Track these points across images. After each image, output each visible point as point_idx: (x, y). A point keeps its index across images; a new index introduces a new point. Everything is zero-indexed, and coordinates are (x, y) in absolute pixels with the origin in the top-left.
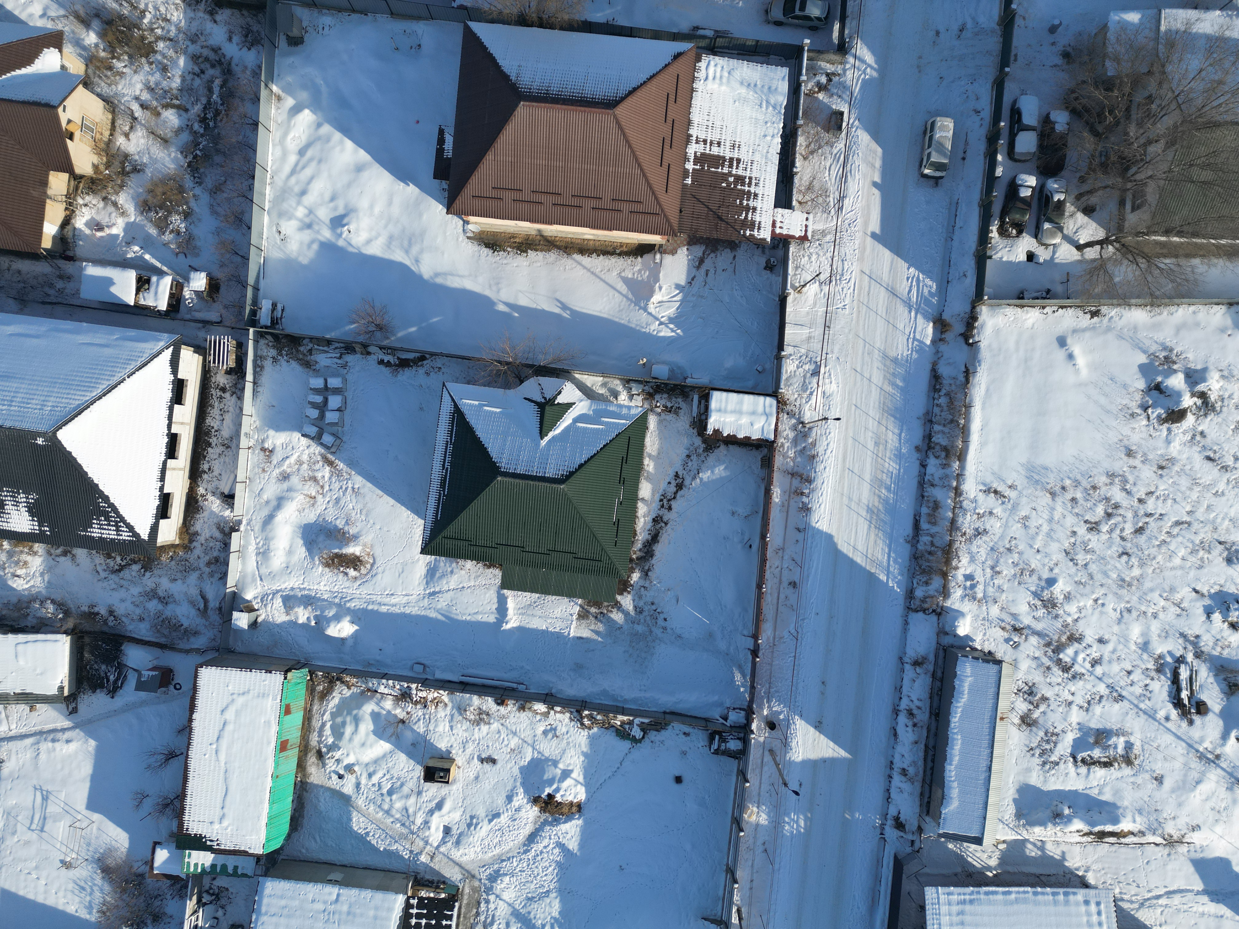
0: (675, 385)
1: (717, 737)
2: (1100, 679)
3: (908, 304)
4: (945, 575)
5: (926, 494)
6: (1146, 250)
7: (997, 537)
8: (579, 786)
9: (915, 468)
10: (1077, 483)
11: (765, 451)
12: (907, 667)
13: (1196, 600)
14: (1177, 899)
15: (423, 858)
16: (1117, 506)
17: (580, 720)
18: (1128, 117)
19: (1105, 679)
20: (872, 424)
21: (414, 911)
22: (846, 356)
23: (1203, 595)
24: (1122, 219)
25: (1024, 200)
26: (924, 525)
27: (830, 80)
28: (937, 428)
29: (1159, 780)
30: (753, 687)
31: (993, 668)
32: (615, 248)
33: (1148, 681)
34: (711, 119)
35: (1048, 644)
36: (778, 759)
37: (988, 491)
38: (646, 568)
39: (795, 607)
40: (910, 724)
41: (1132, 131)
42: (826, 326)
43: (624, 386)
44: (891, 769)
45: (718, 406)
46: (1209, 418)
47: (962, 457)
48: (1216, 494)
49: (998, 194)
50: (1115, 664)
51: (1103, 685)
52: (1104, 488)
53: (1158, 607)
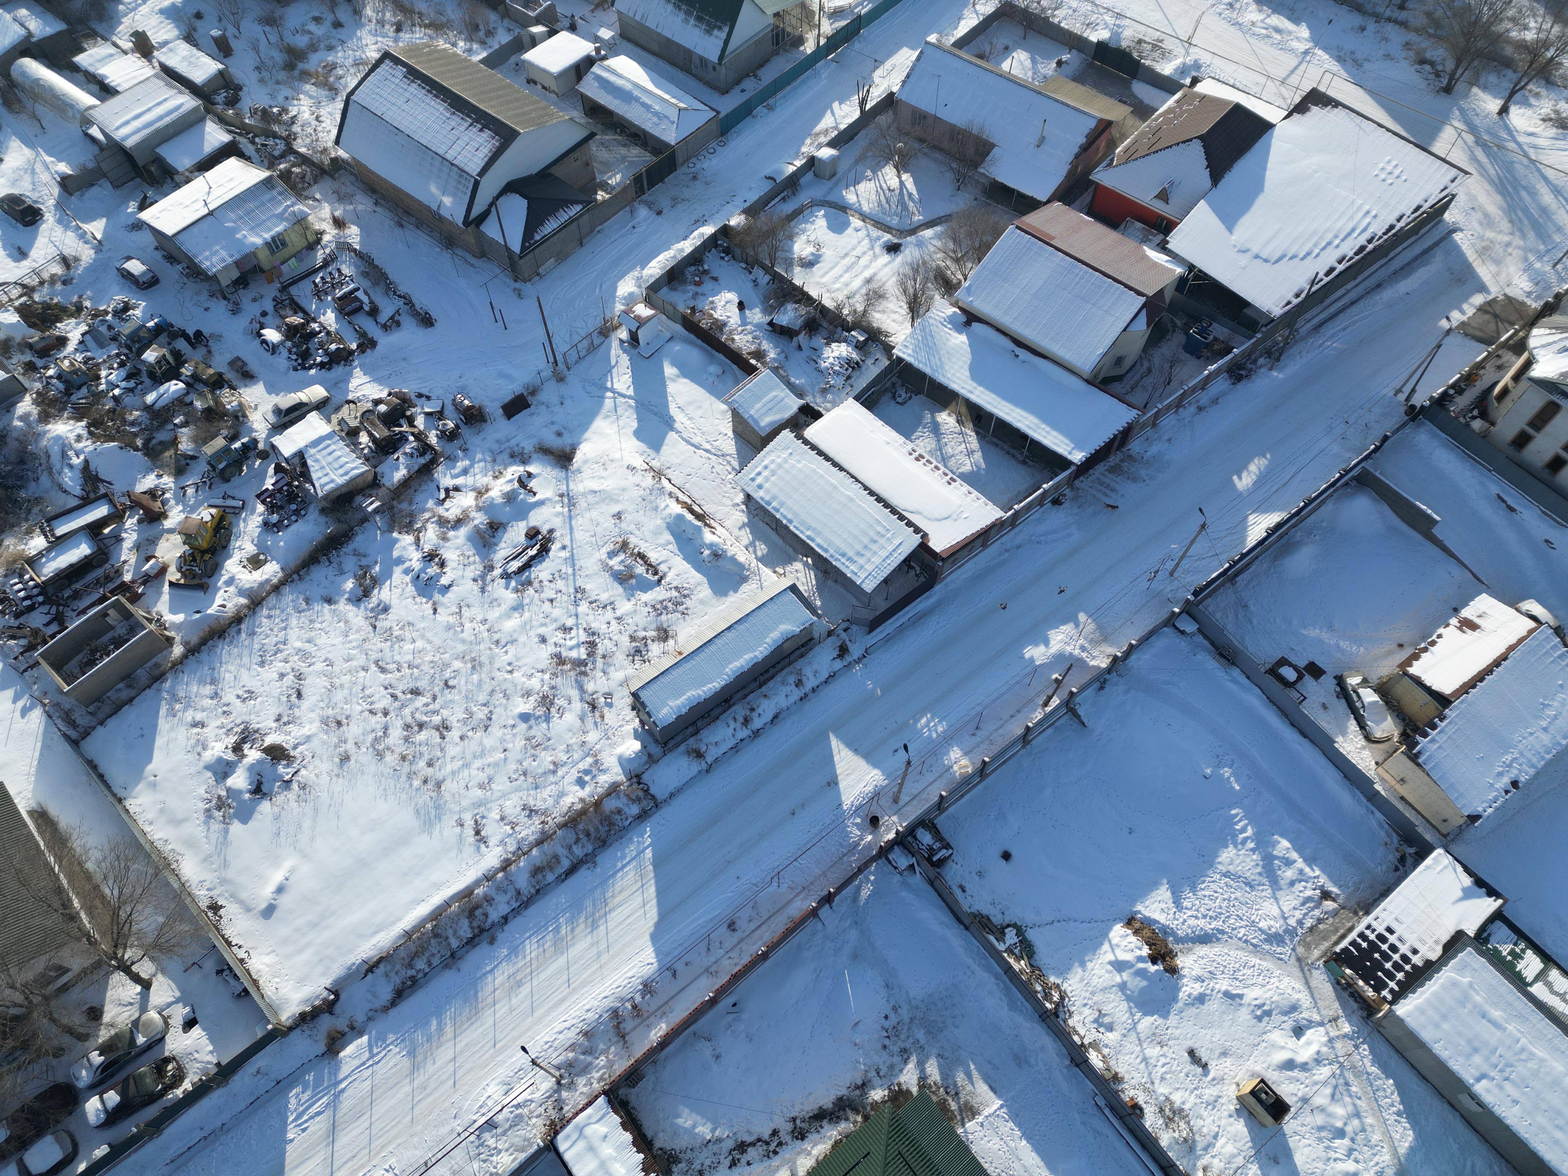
1: (935, 859)
2: (577, 616)
3: (334, 1104)
4: (598, 804)
5: (533, 891)
6: (108, 920)
7: (521, 794)
8: (1114, 942)
9: (514, 925)
10: (410, 776)
11: (622, 1092)
12: (709, 760)
13: (443, 604)
14: (696, 440)
15: (1346, 1028)
16: (407, 727)
17: (1060, 1004)
19: (573, 612)
20: (502, 1009)
21: (1392, 984)
22: (445, 1111)
23: (434, 604)
24: (84, 972)
25: (123, 1094)
26: (566, 864)
28: (454, 943)
29: (618, 516)
30: (860, 870)
31: (644, 696)
33: (546, 583)
35: (584, 674)
36: (896, 789)
37: (483, 840)
38: (857, 1092)
39: (751, 904)
40: (755, 714)
44: (806, 695)
46: (257, 726)
47: (467, 893)
48: (331, 665)
49: (131, 1127)
50: (554, 616)
51: (580, 609)
52: (398, 750)
53: (475, 625)
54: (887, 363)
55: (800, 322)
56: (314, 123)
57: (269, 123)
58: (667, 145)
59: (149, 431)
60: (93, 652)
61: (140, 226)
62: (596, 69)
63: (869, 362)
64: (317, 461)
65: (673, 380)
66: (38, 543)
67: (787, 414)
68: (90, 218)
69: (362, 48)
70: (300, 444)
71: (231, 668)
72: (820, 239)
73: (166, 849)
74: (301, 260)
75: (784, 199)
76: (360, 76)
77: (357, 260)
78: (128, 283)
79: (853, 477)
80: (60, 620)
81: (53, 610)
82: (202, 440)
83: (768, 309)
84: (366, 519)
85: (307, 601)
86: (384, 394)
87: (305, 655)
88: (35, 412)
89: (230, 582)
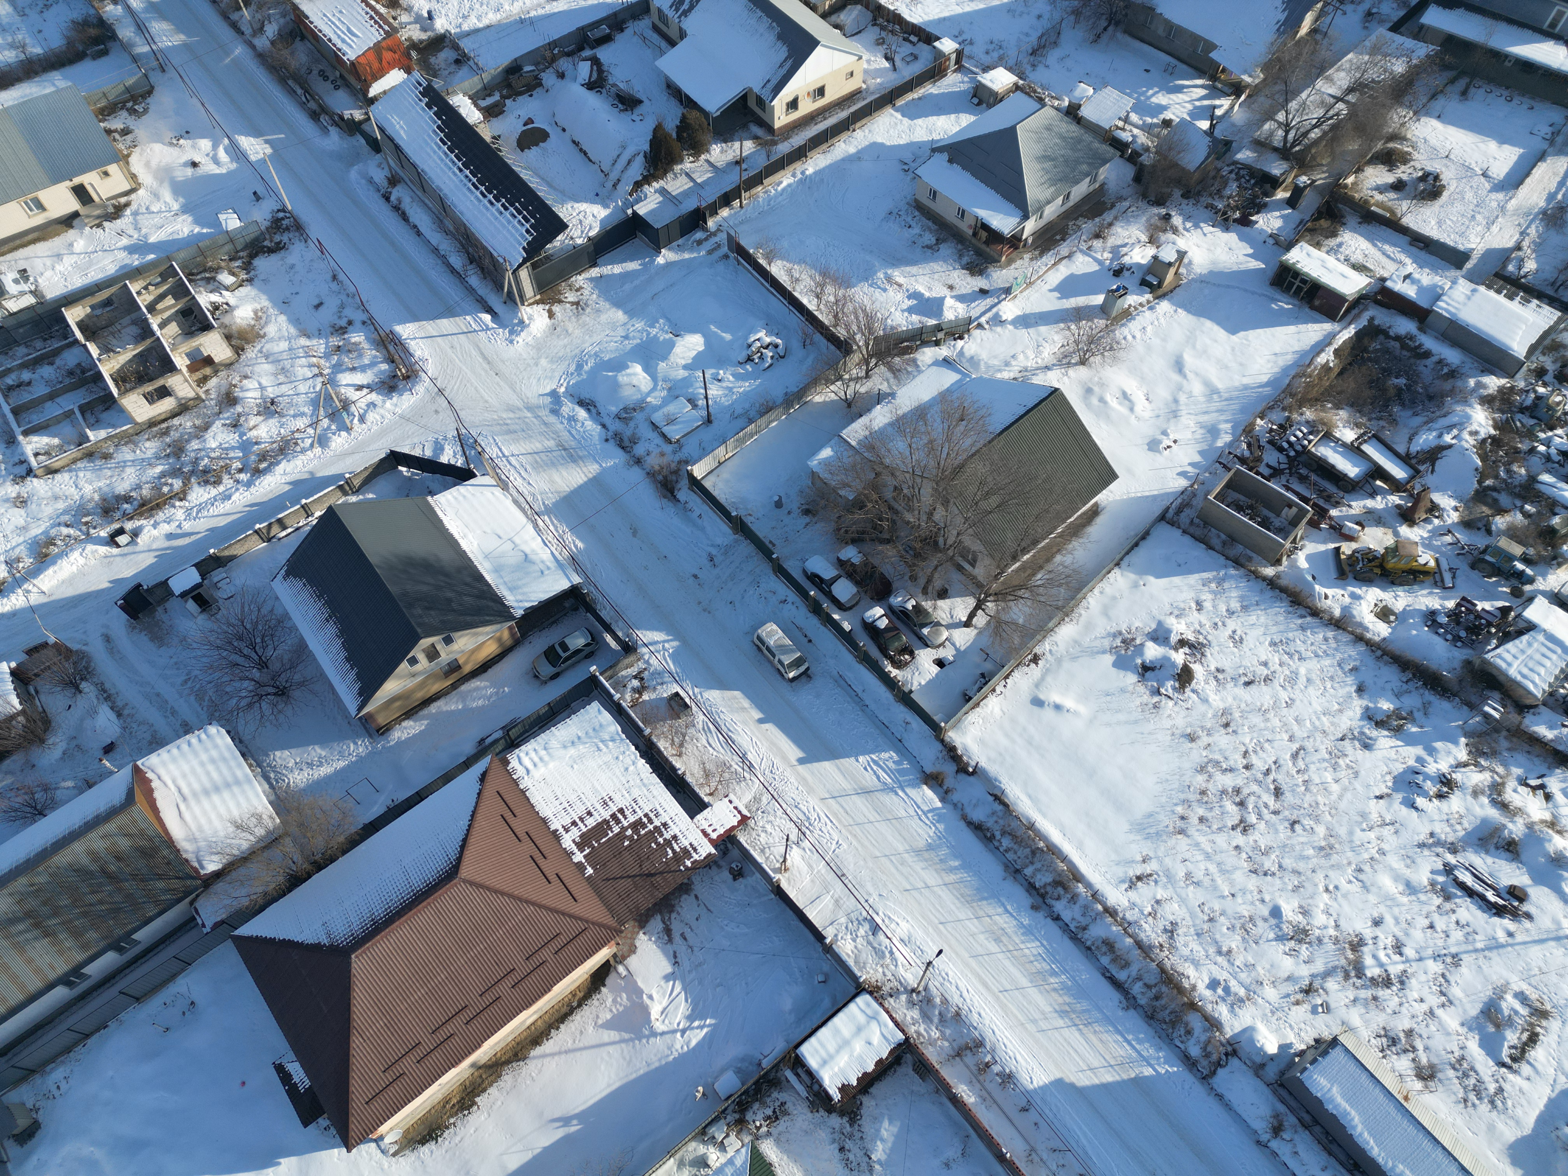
0: (756, 1083)
2: (1420, 959)
3: (887, 789)
4: (1192, 1006)
5: (1089, 943)
6: (1016, 582)
7: (1188, 918)
9: (1053, 928)
10: (1186, 802)
11: (909, 1057)
12: (1274, 1144)
13: (1390, 805)
16: (1238, 791)
18: (897, 512)
19: (1423, 954)
20: (973, 926)
22: (885, 885)
23: (1389, 795)
24: (973, 578)
25: (887, 629)
26: (1122, 976)
27: (642, 679)
28: (1028, 871)
31: (1337, 1053)
32: (569, 1004)
33: (1454, 918)
34: (563, 799)
35: (1347, 977)
37: (1132, 885)
41: (909, 517)
42: (841, 877)
43: (704, 1142)
45: (819, 1060)
46: (1208, 654)
47: (1077, 876)
48: (1288, 705)
49: (864, 641)
50: (1412, 932)
51: (1430, 963)
52: (1210, 786)
53: (1375, 843)
59: (1507, 487)
60: (1251, 507)
64: (1530, 644)
66: (1349, 435)
70: (1545, 624)
71: (1262, 619)
73: (1081, 610)
80: (1275, 473)
81: (1282, 466)
82: (1512, 533)
84: (1473, 707)
85: (1354, 670)
87: (1292, 679)
88: (1490, 391)
89: (1355, 597)
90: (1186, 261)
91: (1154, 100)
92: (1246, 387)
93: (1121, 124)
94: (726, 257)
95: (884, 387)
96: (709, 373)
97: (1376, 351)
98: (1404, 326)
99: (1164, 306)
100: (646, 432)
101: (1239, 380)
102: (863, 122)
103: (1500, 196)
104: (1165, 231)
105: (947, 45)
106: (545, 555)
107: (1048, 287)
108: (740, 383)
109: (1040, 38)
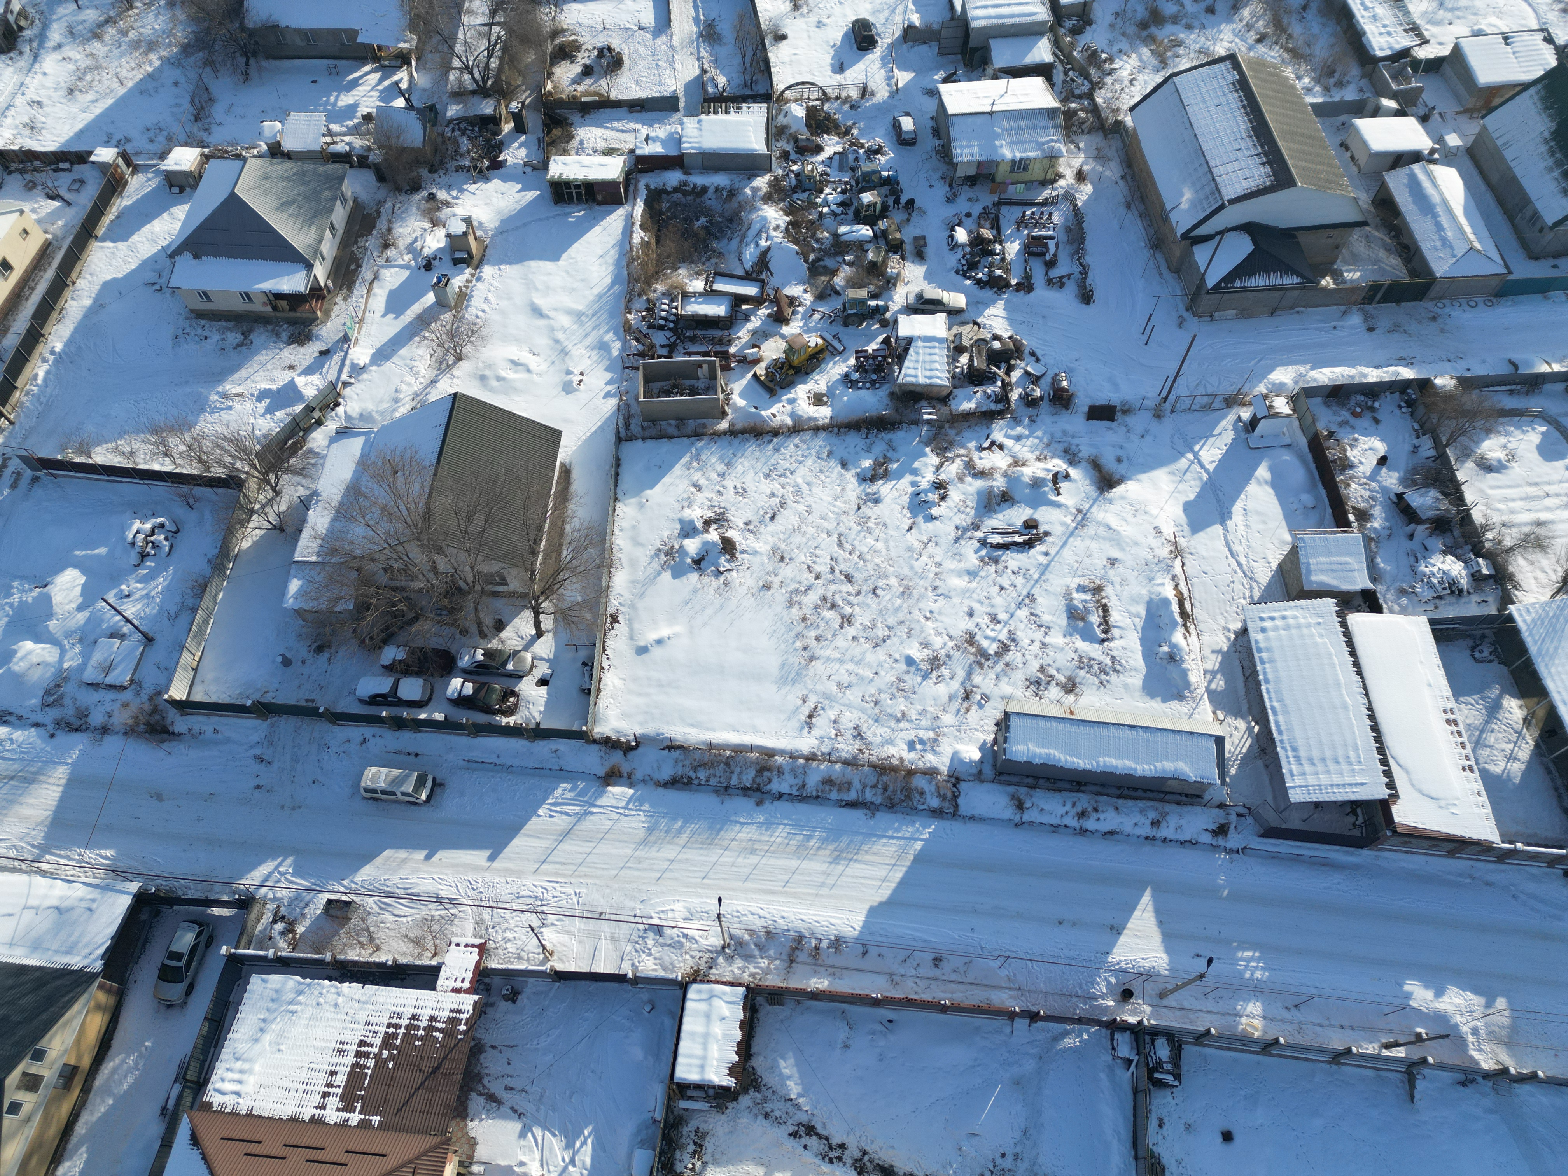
0: (664, 1138)
1: (1157, 1075)
2: (1012, 615)
3: (581, 817)
4: (911, 773)
5: (814, 794)
6: (551, 571)
7: (862, 715)
9: (783, 806)
10: (800, 636)
11: (760, 999)
12: (1026, 817)
13: (919, 529)
14: (1236, 548)
16: (824, 599)
18: (403, 589)
19: (1012, 610)
20: (728, 858)
22: (640, 891)
23: (914, 523)
24: (514, 594)
25: (476, 691)
26: (852, 796)
27: (283, 918)
28: (734, 781)
29: (1113, 562)
30: (1080, 1021)
31: (1014, 722)
33: (1009, 571)
34: (296, 1086)
35: (981, 666)
36: (1170, 987)
37: (810, 725)
39: (967, 960)
40: (1095, 815)
41: (418, 585)
42: (600, 917)
44: (1154, 838)
45: (697, 1070)
46: (731, 518)
47: (770, 753)
48: (809, 512)
49: (464, 717)
50: (994, 601)
51: (1019, 612)
52: (805, 611)
53: (929, 562)
54: (1494, 612)
55: (1431, 513)
56: (1127, 83)
57: (1090, 64)
58: (1430, 273)
59: (825, 253)
60: (675, 386)
61: (934, 93)
62: (1417, 168)
63: (1475, 598)
64: (917, 353)
65: (1259, 482)
66: (698, 285)
67: (1346, 587)
68: (903, 68)
69: (1215, 40)
70: (916, 332)
71: (746, 464)
72: (1519, 453)
73: (617, 555)
74: (1028, 189)
75: (1511, 392)
76: (1195, 63)
77: (1071, 214)
78: (893, 133)
79: (1365, 688)
80: (672, 348)
81: (673, 339)
82: (853, 283)
83: (1408, 481)
84: (917, 422)
85: (830, 454)
86: (1006, 335)
87: (798, 492)
88: (765, 190)
89: (791, 402)
90: (475, 224)
91: (340, 104)
92: (600, 296)
93: (328, 139)
94: (36, 479)
95: (302, 492)
96: (111, 597)
97: (669, 208)
98: (673, 178)
99: (488, 271)
100: (90, 698)
101: (591, 294)
102: (77, 269)
103: (663, 39)
104: (439, 209)
105: (105, 154)
106: (78, 891)
107: (379, 314)
108: (153, 584)
109: (192, 101)
